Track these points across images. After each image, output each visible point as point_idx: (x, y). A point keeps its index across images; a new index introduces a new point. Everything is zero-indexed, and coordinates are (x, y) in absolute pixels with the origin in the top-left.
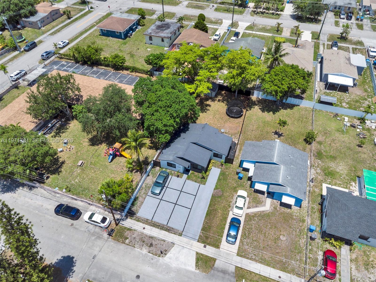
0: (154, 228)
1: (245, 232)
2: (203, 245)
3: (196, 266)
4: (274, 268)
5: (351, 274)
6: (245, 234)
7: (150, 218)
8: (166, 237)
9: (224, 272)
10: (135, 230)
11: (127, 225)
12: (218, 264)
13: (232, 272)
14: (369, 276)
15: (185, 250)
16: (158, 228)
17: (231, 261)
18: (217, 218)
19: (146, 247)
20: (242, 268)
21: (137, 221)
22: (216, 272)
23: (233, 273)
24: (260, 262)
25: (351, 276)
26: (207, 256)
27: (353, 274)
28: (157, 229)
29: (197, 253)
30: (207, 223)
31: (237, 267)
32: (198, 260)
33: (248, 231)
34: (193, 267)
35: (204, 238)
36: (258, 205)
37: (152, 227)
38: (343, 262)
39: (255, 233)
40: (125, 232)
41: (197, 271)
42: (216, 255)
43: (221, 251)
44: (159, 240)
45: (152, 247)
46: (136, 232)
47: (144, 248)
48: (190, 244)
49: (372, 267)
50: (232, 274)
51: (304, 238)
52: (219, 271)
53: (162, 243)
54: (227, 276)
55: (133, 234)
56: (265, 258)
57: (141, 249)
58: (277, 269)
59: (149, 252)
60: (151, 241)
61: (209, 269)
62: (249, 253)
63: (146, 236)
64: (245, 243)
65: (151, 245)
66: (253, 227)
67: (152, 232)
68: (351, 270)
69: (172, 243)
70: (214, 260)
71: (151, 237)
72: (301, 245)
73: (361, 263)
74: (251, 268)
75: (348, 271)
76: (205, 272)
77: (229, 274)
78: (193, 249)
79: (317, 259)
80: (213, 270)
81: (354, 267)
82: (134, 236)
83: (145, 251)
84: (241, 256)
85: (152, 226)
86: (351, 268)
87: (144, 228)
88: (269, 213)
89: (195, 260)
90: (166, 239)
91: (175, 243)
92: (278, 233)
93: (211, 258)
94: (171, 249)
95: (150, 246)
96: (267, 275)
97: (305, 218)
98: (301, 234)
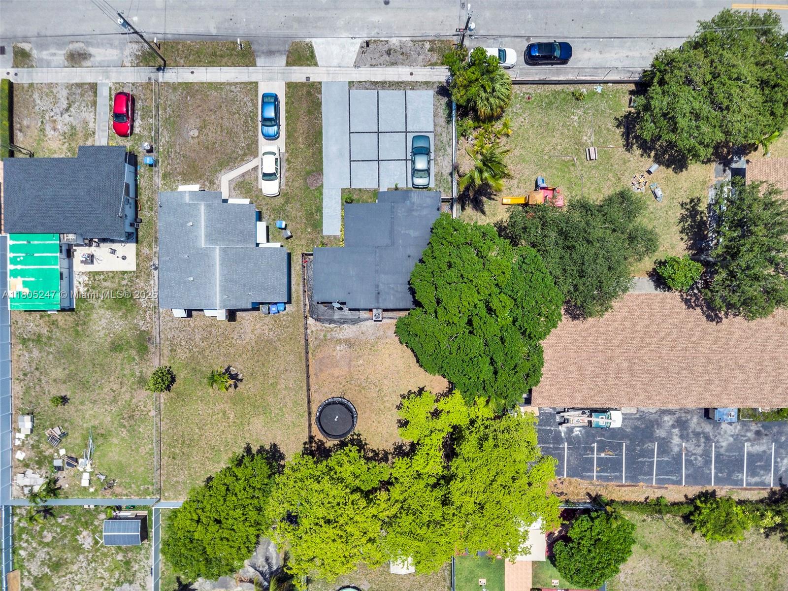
0: (396, 80)
1: (254, 123)
2: (311, 80)
3: (311, 47)
4: (202, 83)
5: (95, 113)
6: (252, 119)
7: (409, 92)
8: (372, 72)
9: (270, 53)
10: (425, 66)
11: (442, 70)
12: (283, 60)
13: (260, 56)
14: (71, 119)
15: (335, 62)
16: (390, 82)
17: (265, 71)
18: (302, 132)
19: (394, 47)
20: (247, 66)
21: (429, 82)
22: (282, 48)
23: (257, 56)
24: (221, 84)
25: (95, 110)
26: (302, 65)
27: (92, 114)
28: (391, 80)
29: (316, 65)
30: (316, 118)
31: (255, 65)
32: (312, 56)
33: (248, 127)
34: (316, 43)
35: (313, 92)
36: (241, 180)
37: (400, 80)
38: (105, 126)
39: (237, 125)
40: (438, 59)
41: (308, 40)
42: (288, 71)
43: (283, 80)
44: (381, 64)
45: (386, 49)
46: (422, 64)
47: (397, 44)
48: (331, 75)
49: (65, 133)
50: (259, 54)
51: (163, 146)
52: (278, 51)
53: (374, 62)
54: (265, 48)
55: (424, 59)
56: (216, 91)
57: (400, 41)
58: (197, 83)
59: (387, 41)
60: (392, 58)
61: (293, 49)
62: (240, 92)
63: (403, 64)
64: (248, 104)
65: (389, 53)
66: (242, 136)
67: (396, 73)
68: (95, 119)
69: (359, 67)
70: (288, 64)
71: (394, 64)
72: (165, 133)
73: (81, 134)
74: (234, 71)
75: (100, 114)
76: (297, 44)
77: (263, 53)
78: (324, 69)
79: (142, 119)
80: (287, 49)
81: (91, 125)
82: (422, 57)
83: (394, 42)
84: (251, 83)
85: (401, 82)
86: (94, 122)
87: (412, 74)
88: (220, 171)
89: (316, 54)
90: (369, 69)
91: (354, 69)
92: (203, 137)
93: (294, 65)
94: (357, 57)
95: (390, 50)
96: (210, 69)
97: (162, 182)
98: (168, 152)
